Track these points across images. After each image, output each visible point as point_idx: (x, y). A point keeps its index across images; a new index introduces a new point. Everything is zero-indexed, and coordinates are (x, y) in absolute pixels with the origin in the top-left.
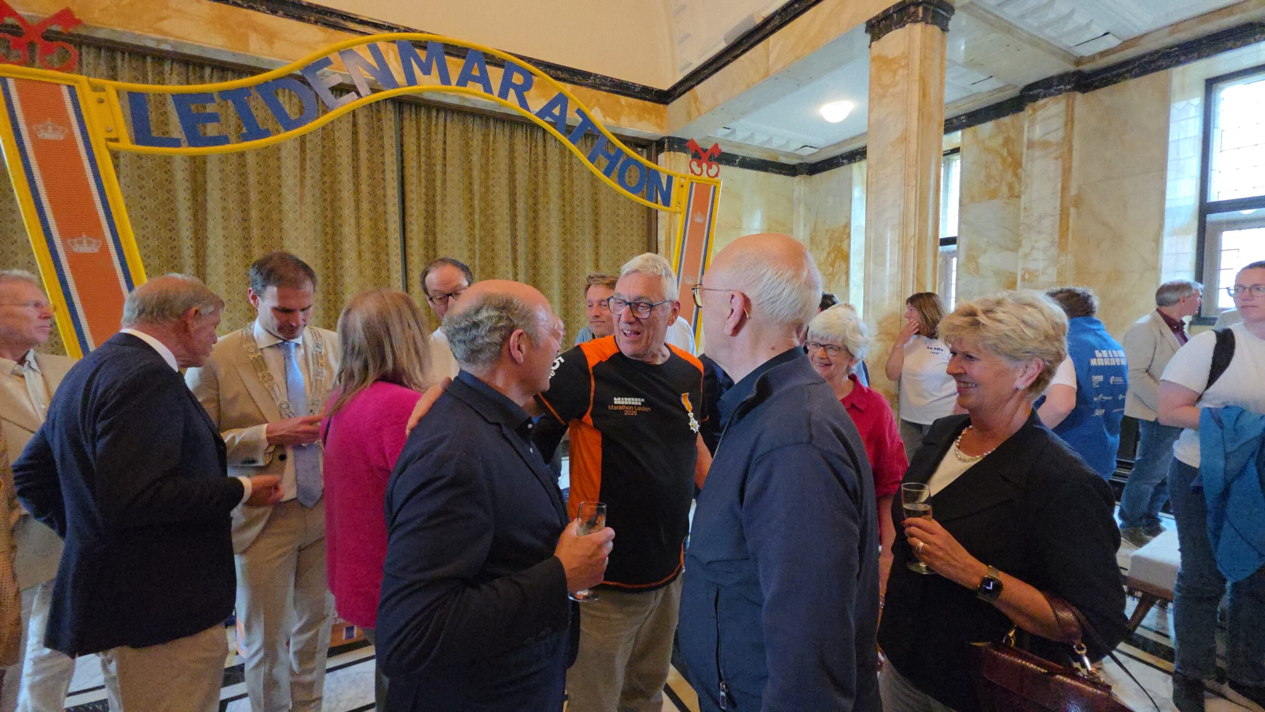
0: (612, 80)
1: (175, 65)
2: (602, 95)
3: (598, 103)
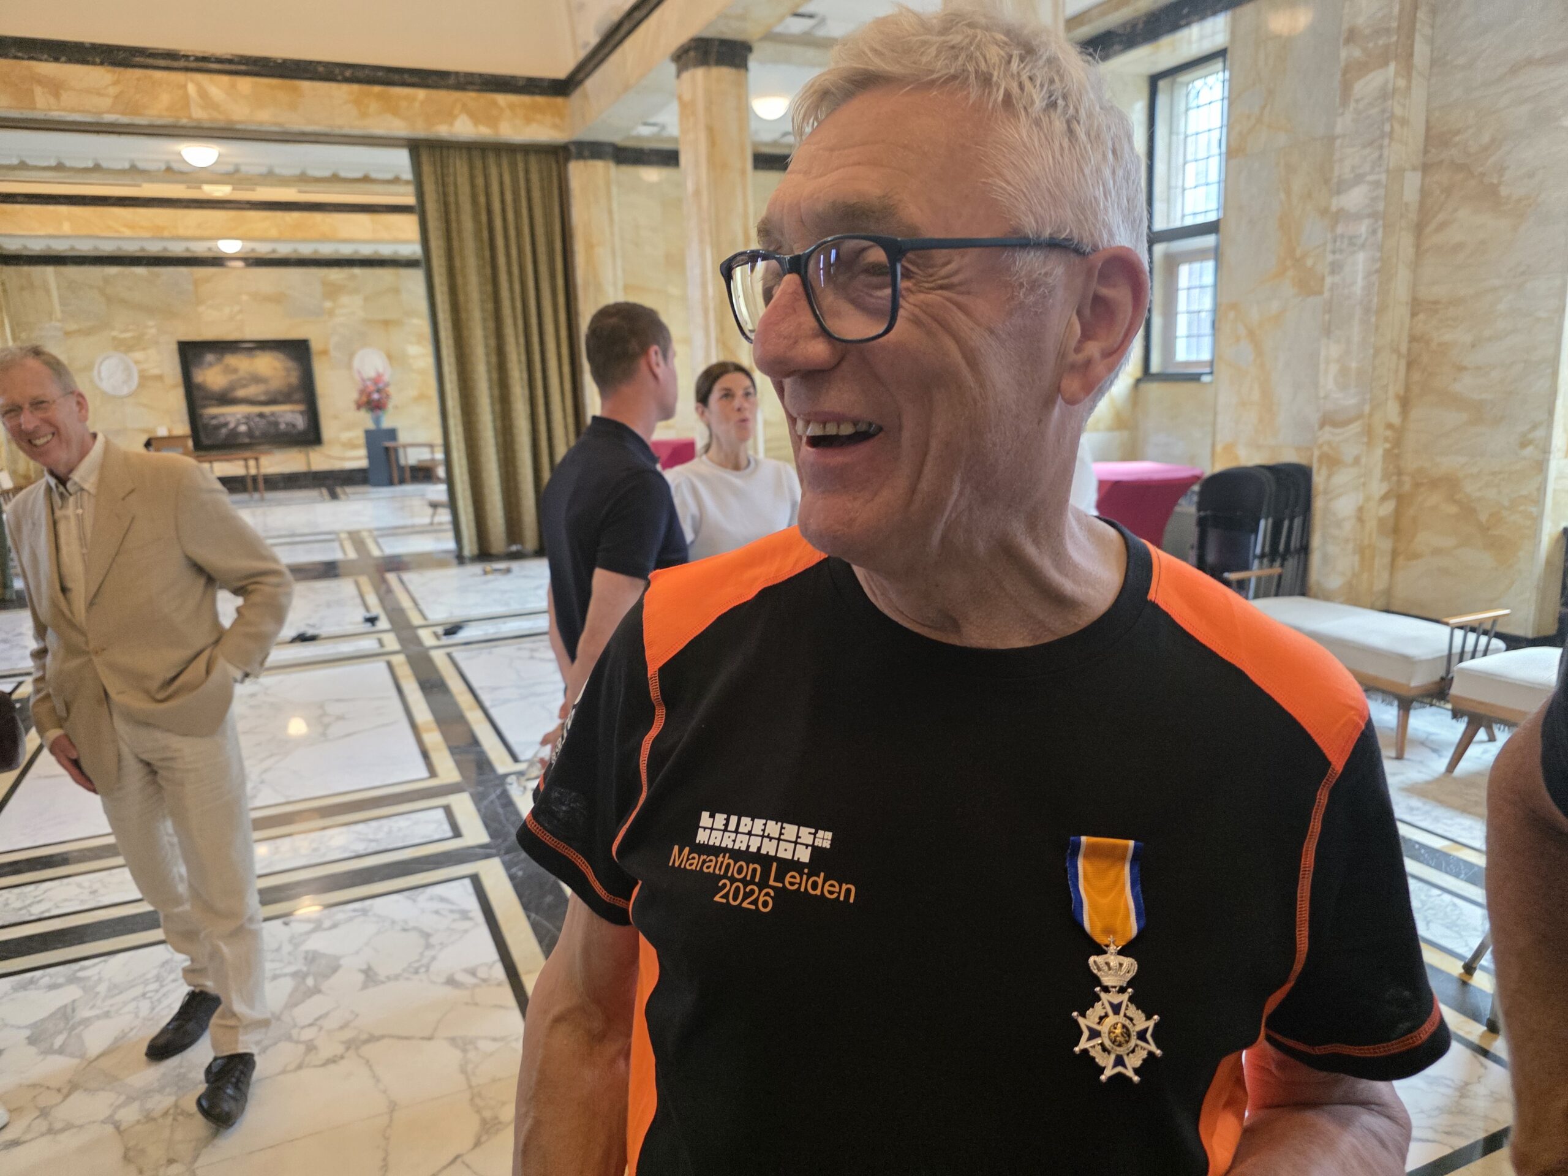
2: (470, 97)
3: (465, 109)
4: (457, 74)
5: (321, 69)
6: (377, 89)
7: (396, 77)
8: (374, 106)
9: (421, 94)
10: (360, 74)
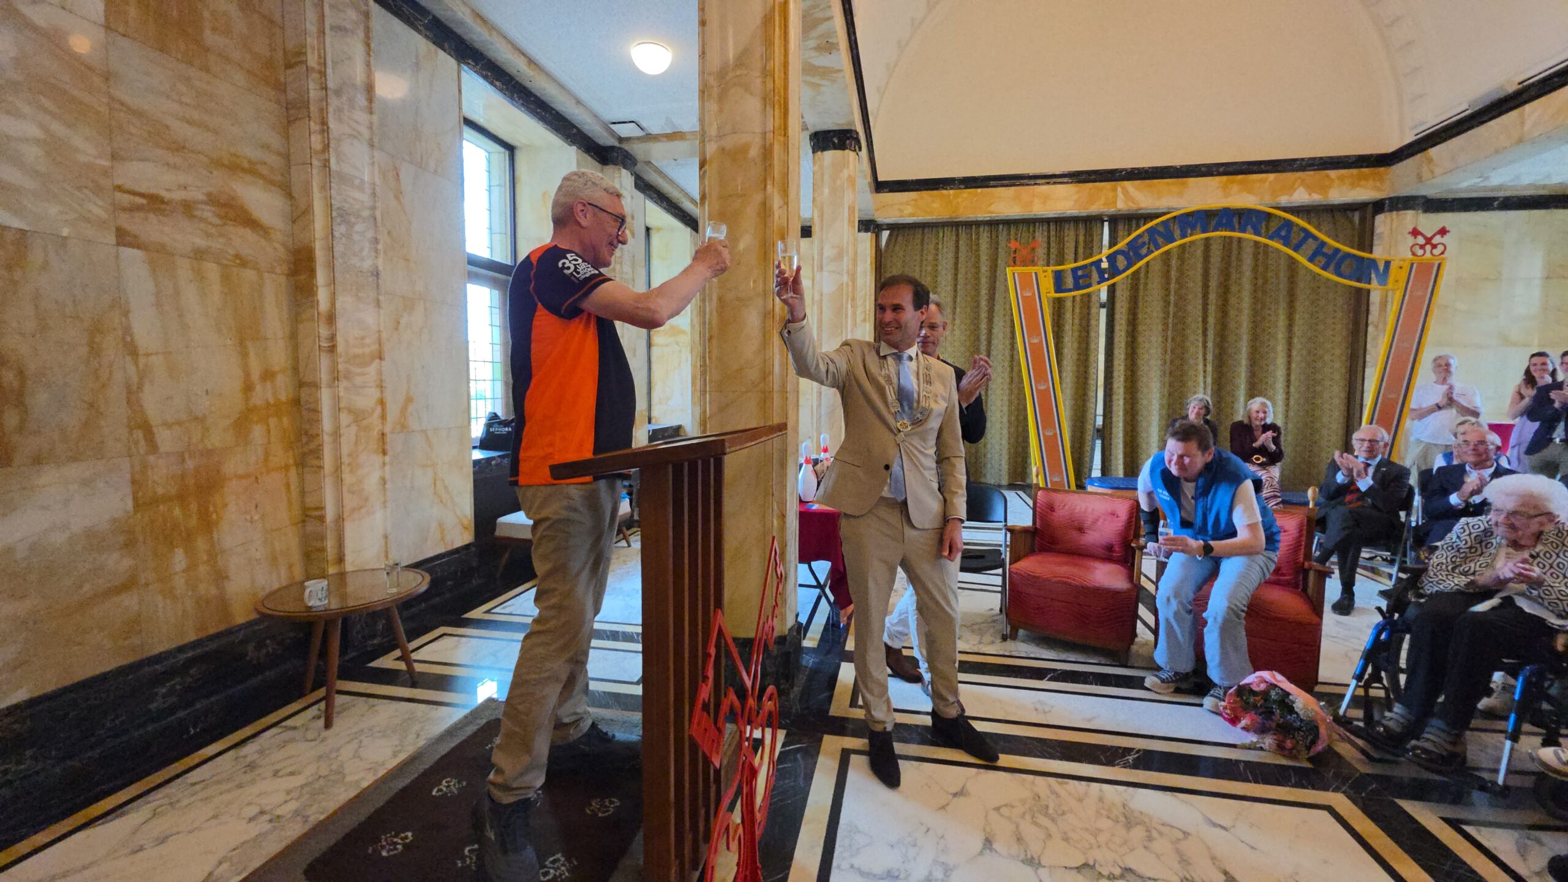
0: (1321, 158)
1: (986, 227)
2: (1309, 175)
3: (1303, 183)
4: (1303, 159)
5: (1203, 169)
6: (1240, 177)
7: (1255, 168)
8: (1235, 188)
9: (1271, 177)
10: (1231, 169)
